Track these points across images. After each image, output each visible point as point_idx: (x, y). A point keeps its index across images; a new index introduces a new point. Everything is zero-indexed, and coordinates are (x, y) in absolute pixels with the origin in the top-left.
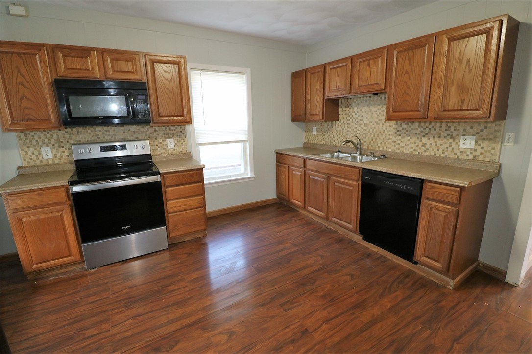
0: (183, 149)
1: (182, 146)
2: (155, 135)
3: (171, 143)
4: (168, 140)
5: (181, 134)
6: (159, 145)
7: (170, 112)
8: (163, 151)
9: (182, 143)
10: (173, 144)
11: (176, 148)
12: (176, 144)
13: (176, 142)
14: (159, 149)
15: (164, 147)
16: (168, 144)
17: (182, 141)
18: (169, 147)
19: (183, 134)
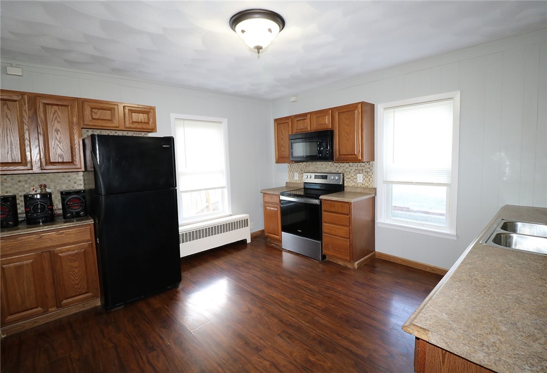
0: (369, 185)
1: (369, 181)
2: (349, 170)
3: (360, 178)
4: (358, 175)
5: (369, 170)
6: (352, 178)
7: (346, 151)
8: (353, 184)
9: (369, 179)
10: (362, 179)
11: (364, 182)
12: (364, 179)
13: (364, 177)
14: (351, 182)
15: (355, 180)
16: (358, 179)
17: (369, 177)
18: (358, 181)
19: (371, 170)
